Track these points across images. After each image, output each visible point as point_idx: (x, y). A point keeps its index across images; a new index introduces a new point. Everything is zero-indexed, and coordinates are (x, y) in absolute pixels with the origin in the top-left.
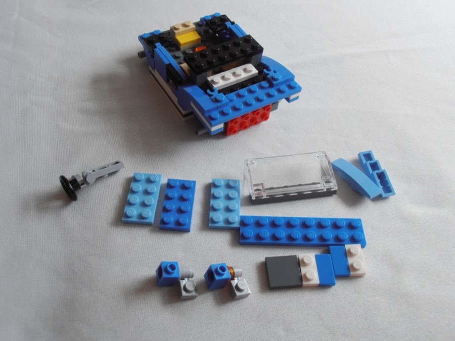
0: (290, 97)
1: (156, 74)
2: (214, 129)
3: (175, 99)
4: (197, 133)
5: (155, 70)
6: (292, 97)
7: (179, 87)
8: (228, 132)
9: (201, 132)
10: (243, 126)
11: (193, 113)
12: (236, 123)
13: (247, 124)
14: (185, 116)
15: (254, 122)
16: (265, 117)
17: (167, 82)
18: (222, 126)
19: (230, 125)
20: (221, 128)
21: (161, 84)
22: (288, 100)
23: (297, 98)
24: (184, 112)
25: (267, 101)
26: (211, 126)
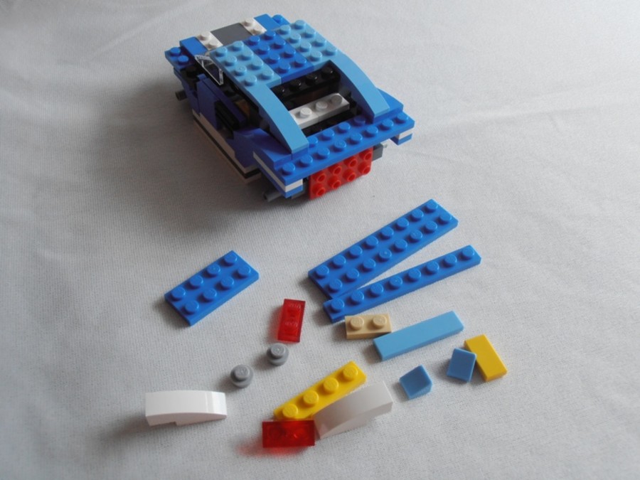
0: (398, 136)
1: (202, 119)
2: (289, 188)
3: (231, 153)
4: (266, 198)
5: (201, 114)
6: (402, 136)
7: (235, 133)
8: (312, 194)
9: (271, 198)
10: (334, 185)
11: (258, 170)
12: (322, 178)
13: (338, 181)
14: (247, 176)
15: (349, 178)
16: (364, 169)
17: (219, 128)
18: (300, 183)
19: (313, 183)
20: (300, 187)
21: (210, 132)
22: (396, 140)
23: (409, 137)
24: (245, 171)
25: (364, 144)
26: (285, 183)
